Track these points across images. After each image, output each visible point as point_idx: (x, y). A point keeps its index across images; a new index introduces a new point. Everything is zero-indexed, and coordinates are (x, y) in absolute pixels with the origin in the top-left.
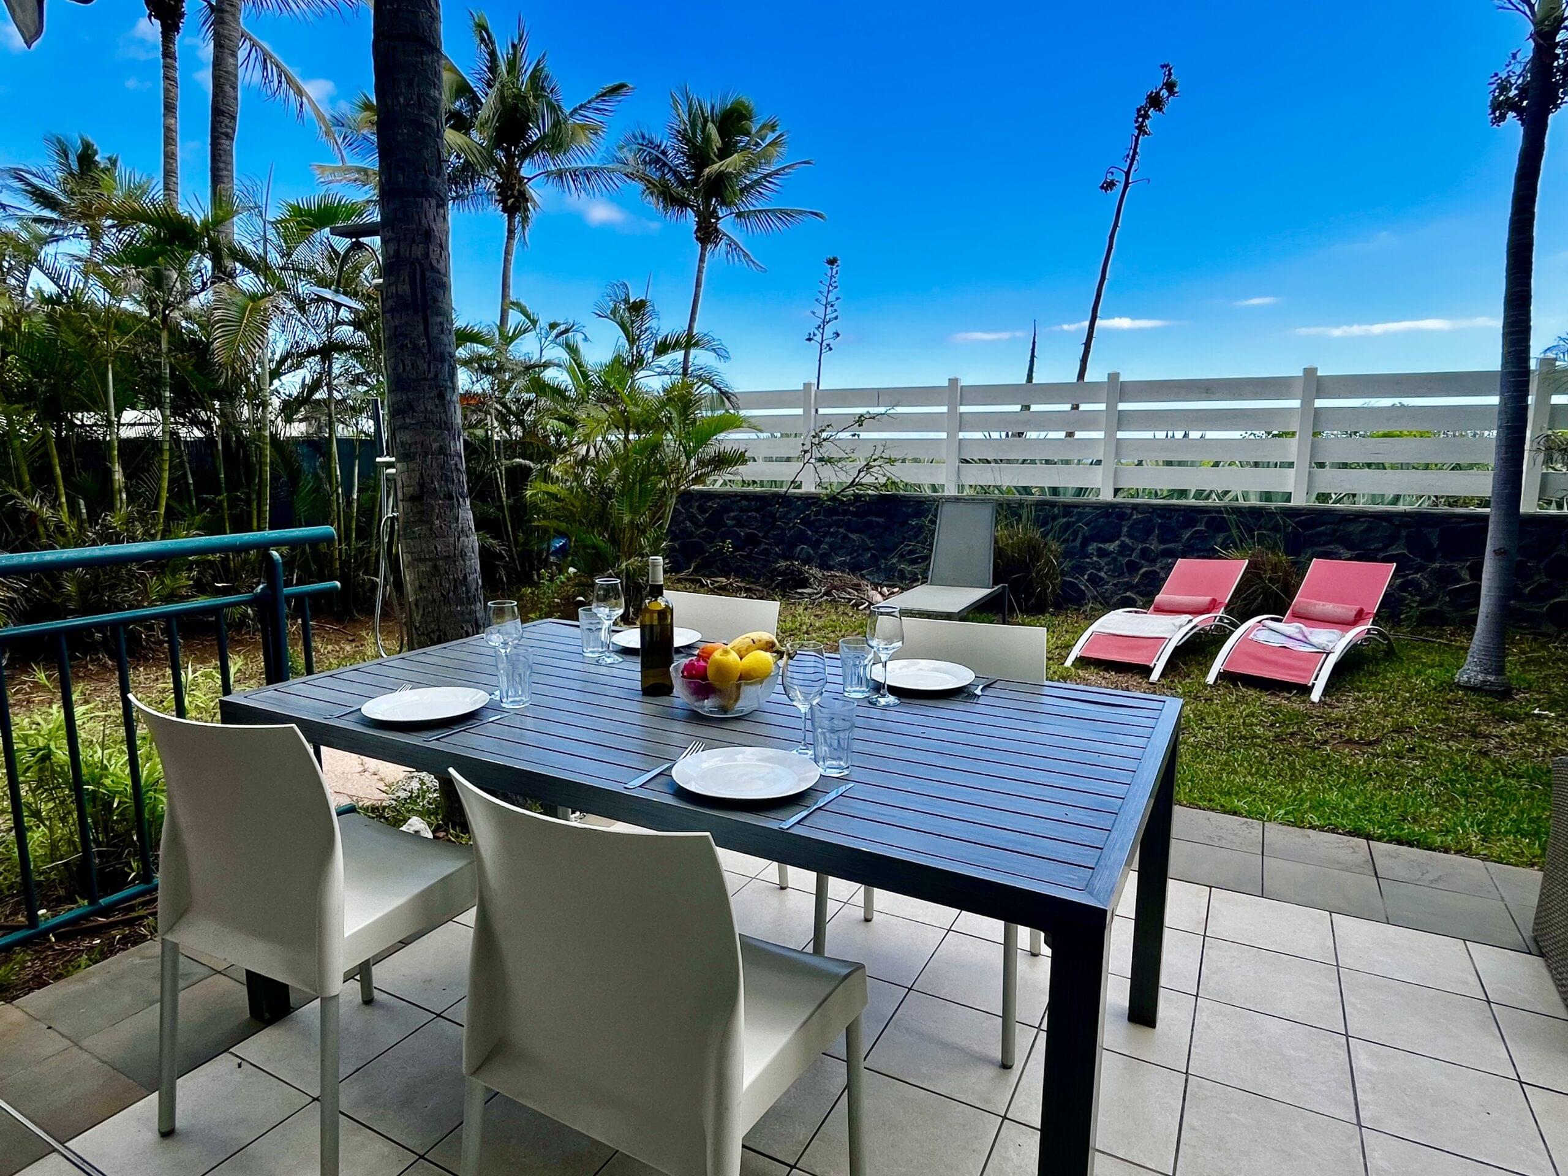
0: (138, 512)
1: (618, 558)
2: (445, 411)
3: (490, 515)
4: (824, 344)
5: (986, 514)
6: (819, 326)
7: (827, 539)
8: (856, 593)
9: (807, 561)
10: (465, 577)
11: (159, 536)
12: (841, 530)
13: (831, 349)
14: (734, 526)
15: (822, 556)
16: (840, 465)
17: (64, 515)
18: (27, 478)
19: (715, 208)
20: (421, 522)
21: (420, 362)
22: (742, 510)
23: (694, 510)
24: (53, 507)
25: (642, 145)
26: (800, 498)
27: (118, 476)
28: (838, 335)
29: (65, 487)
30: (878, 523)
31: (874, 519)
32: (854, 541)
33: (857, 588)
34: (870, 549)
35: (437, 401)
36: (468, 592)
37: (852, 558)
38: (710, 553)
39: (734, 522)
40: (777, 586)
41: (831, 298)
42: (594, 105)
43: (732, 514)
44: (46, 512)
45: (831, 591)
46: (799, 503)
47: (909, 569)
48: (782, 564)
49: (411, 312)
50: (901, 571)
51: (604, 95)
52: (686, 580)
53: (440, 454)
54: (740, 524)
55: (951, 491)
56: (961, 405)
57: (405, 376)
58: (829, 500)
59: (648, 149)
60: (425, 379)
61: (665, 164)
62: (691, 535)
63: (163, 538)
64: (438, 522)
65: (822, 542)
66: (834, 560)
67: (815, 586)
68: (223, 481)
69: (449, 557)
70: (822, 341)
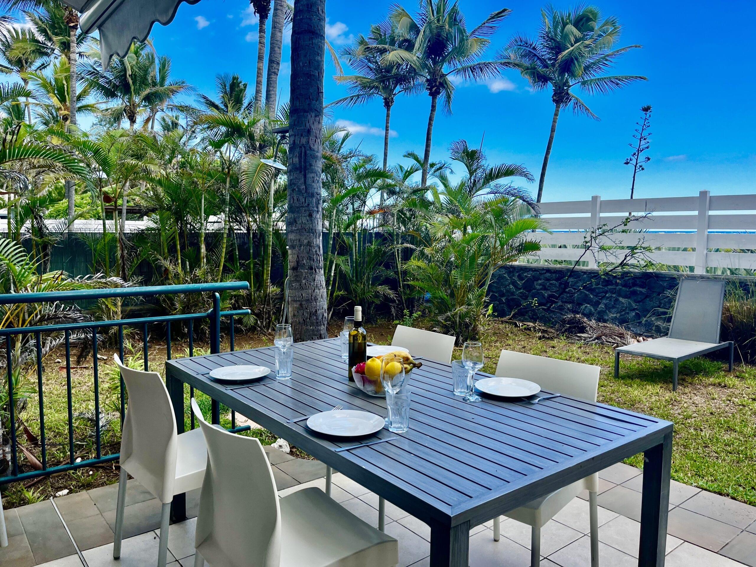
0: (210, 269)
1: (454, 306)
2: (312, 223)
3: (390, 276)
4: (638, 166)
5: (717, 289)
6: (635, 154)
7: (604, 301)
8: (619, 339)
9: (589, 316)
10: (316, 311)
11: (219, 281)
12: (614, 295)
13: (643, 169)
14: (541, 289)
15: (599, 313)
16: (611, 252)
17: (179, 269)
18: (166, 251)
19: (567, 80)
20: (296, 281)
21: (301, 198)
22: (548, 280)
23: (516, 278)
24: (175, 265)
25: (520, 45)
26: (585, 273)
27: (203, 250)
28: (649, 159)
29: (181, 255)
30: (641, 292)
31: (638, 289)
32: (623, 303)
33: (621, 336)
34: (634, 310)
35: (308, 218)
36: (317, 319)
37: (621, 315)
38: (524, 306)
39: (541, 287)
40: (566, 331)
41: (645, 133)
42: (486, 25)
43: (540, 282)
44: (171, 268)
45: (601, 336)
46: (585, 276)
47: (664, 325)
48: (570, 316)
49: (298, 172)
50: (658, 327)
51: (493, 18)
52: (507, 322)
53: (308, 245)
54: (545, 289)
55: (699, 271)
56: (710, 209)
57: (293, 205)
58: (603, 275)
59: (524, 48)
60: (303, 207)
61: (535, 55)
62: (513, 294)
63: (221, 281)
64: (304, 281)
65: (600, 303)
66: (608, 316)
67: (590, 333)
68: (252, 253)
69: (308, 300)
70: (637, 164)
